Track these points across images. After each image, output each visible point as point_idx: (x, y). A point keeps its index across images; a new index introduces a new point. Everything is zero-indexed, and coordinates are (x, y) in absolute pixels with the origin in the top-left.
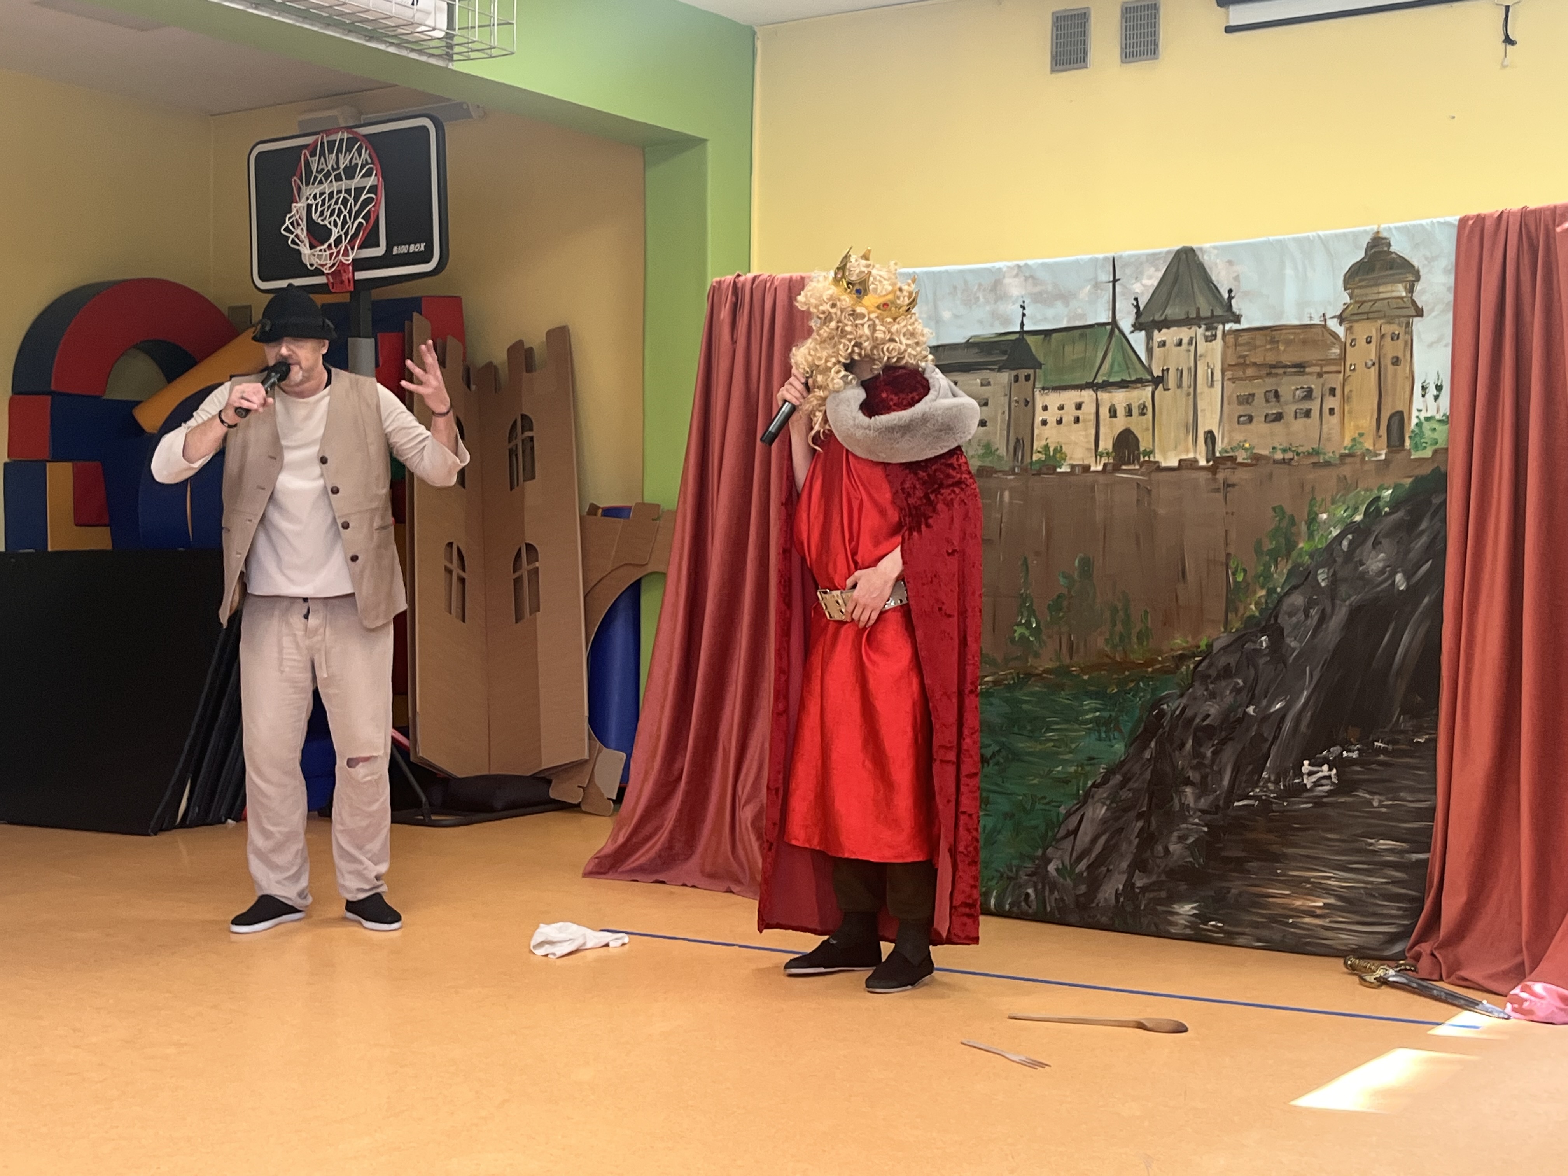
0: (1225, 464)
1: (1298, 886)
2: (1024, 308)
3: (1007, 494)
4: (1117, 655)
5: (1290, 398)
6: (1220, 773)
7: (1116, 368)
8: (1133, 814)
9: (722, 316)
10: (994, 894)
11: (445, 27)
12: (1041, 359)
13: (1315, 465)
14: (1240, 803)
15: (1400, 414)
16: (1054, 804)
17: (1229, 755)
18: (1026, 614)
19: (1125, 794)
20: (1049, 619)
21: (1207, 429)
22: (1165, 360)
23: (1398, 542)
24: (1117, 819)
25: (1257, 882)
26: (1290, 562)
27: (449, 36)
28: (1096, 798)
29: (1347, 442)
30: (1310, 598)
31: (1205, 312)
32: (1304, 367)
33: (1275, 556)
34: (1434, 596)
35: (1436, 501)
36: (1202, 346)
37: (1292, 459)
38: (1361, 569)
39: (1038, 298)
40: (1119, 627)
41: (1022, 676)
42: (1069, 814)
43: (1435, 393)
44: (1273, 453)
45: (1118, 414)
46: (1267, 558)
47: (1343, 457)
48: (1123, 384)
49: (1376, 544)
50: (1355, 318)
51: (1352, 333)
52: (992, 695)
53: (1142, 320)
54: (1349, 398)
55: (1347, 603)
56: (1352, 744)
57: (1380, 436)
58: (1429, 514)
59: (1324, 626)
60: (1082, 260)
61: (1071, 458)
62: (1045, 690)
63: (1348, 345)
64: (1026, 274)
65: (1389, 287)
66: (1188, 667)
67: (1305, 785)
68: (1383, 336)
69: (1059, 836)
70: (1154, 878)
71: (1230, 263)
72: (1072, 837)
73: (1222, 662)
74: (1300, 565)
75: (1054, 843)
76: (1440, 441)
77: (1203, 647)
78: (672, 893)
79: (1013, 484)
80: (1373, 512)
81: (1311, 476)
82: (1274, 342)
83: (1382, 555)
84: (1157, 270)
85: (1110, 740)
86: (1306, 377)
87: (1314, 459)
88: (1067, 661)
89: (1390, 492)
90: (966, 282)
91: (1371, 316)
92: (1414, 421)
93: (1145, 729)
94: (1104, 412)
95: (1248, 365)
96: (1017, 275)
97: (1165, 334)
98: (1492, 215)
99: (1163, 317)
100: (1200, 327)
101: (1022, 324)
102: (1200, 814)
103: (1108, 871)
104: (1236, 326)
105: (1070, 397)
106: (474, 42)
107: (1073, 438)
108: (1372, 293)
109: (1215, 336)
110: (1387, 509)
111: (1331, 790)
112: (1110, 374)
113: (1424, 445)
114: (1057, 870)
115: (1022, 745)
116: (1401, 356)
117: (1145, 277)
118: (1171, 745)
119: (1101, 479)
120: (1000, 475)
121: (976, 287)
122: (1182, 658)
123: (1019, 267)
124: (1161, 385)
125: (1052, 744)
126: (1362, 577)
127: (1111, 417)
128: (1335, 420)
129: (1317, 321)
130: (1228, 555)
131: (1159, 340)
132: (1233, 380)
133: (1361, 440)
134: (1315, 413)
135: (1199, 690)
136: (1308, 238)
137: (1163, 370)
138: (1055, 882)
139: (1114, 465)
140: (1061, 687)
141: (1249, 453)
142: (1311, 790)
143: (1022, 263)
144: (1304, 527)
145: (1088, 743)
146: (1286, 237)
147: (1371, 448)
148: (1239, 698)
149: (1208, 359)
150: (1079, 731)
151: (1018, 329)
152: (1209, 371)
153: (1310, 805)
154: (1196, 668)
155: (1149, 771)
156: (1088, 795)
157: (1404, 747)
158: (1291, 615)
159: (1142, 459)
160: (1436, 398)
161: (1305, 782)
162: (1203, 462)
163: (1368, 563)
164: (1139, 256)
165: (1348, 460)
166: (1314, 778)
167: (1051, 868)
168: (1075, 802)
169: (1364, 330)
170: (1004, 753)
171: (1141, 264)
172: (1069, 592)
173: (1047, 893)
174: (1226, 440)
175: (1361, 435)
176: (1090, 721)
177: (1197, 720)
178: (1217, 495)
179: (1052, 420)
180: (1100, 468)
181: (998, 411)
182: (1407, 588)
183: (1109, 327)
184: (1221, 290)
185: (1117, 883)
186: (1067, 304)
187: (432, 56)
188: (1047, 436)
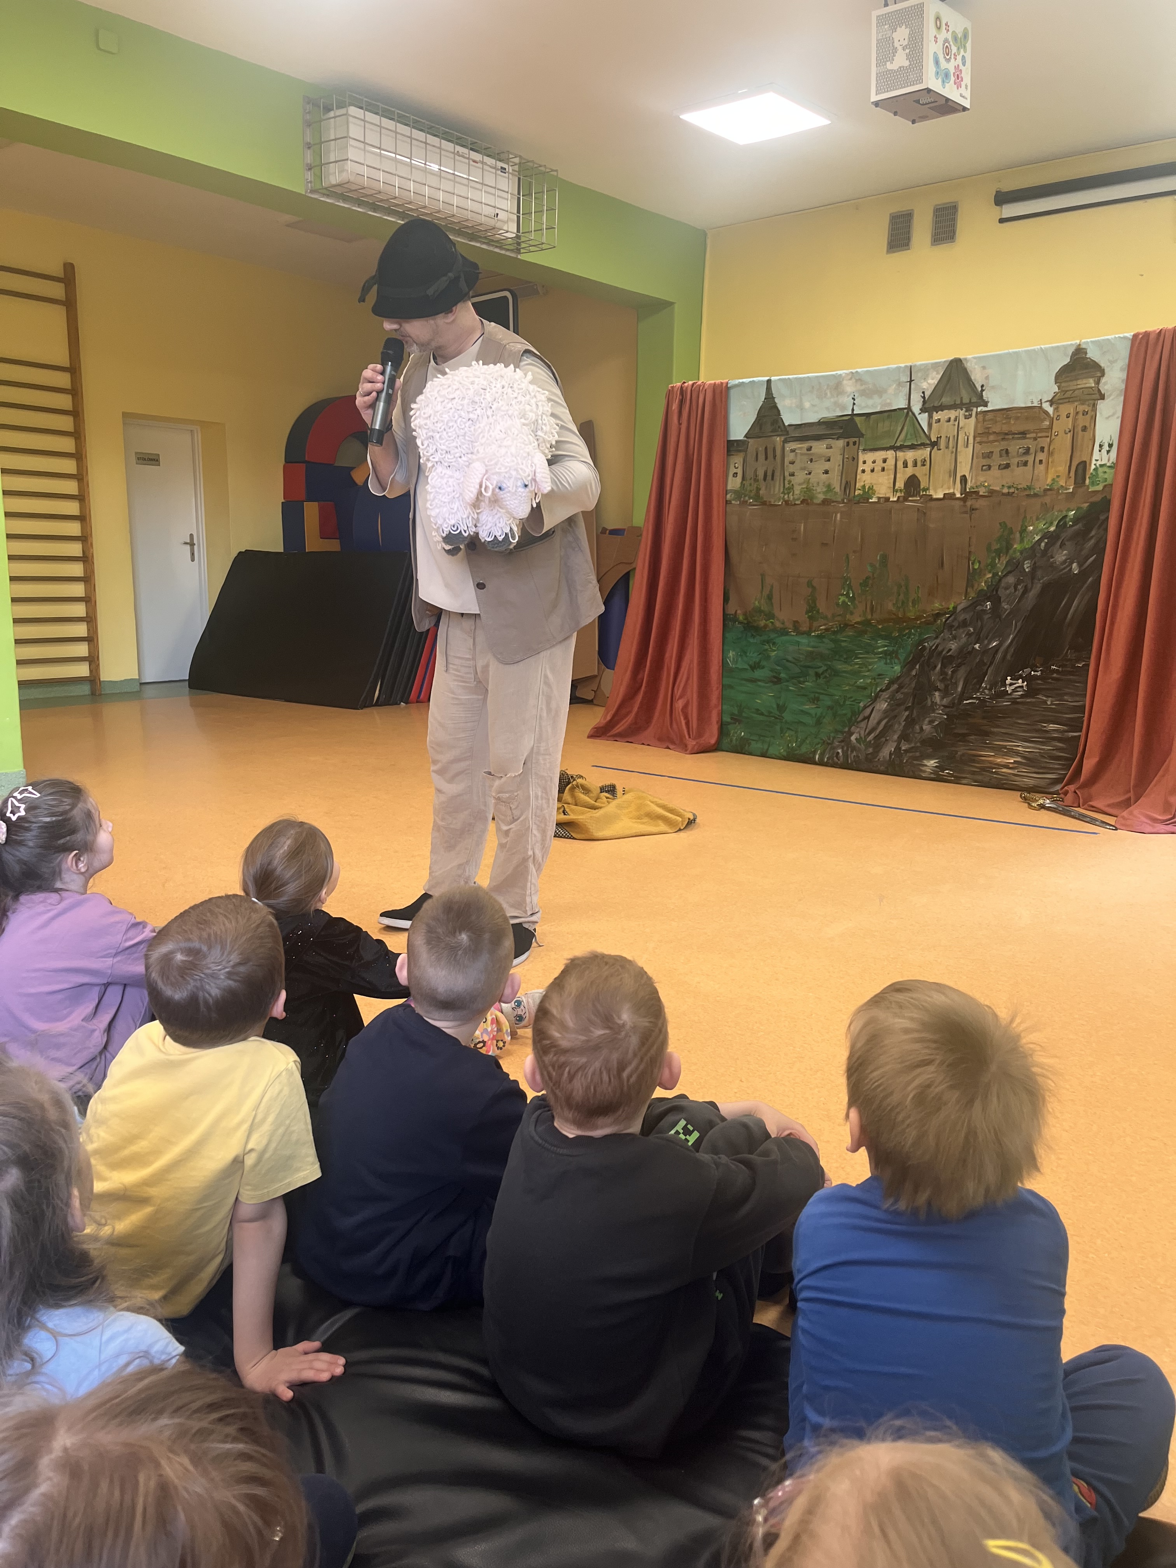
0: (971, 496)
1: (999, 750)
2: (854, 399)
3: (839, 515)
4: (899, 613)
5: (1016, 454)
6: (956, 684)
7: (909, 436)
8: (903, 707)
9: (673, 407)
11: (515, 231)
12: (864, 432)
13: (1028, 496)
14: (968, 702)
15: (1085, 462)
17: (962, 673)
18: (846, 589)
19: (899, 696)
20: (860, 591)
21: (962, 474)
22: (939, 432)
23: (1076, 543)
24: (893, 710)
25: (973, 748)
26: (1008, 556)
27: (518, 237)
28: (882, 698)
29: (1049, 481)
30: (1019, 579)
31: (966, 400)
32: (1026, 434)
33: (998, 553)
34: (1095, 577)
35: (1102, 517)
36: (963, 422)
37: (1014, 493)
38: (1051, 560)
39: (863, 393)
40: (902, 597)
41: (842, 626)
42: (865, 707)
43: (1108, 449)
44: (1002, 489)
45: (908, 466)
46: (994, 554)
47: (1046, 490)
48: (913, 447)
49: (1062, 546)
50: (1061, 401)
51: (1058, 411)
52: (824, 637)
53: (927, 406)
54: (1052, 453)
55: (1041, 581)
56: (1037, 667)
57: (1070, 477)
58: (1096, 526)
59: (1026, 596)
60: (891, 368)
61: (879, 493)
63: (1055, 419)
64: (857, 378)
65: (1084, 381)
66: (941, 621)
68: (1077, 413)
69: (859, 719)
70: (913, 745)
71: (984, 368)
72: (867, 720)
73: (962, 617)
74: (1014, 558)
75: (855, 724)
76: (1108, 480)
77: (951, 609)
78: (636, 748)
79: (843, 509)
80: (1062, 525)
81: (1024, 504)
82: (1008, 418)
83: (1065, 552)
84: (938, 373)
86: (1026, 440)
87: (1027, 493)
88: (869, 617)
89: (1074, 512)
90: (820, 383)
91: (1071, 400)
92: (1093, 467)
93: (913, 657)
94: (900, 464)
95: (990, 433)
96: (851, 379)
97: (940, 414)
98: (1155, 331)
99: (940, 404)
100: (962, 410)
101: (853, 410)
102: (942, 708)
103: (886, 740)
104: (984, 409)
105: (881, 455)
106: (532, 241)
107: (880, 481)
108: (1072, 385)
109: (971, 415)
110: (1071, 523)
112: (905, 441)
113: (1098, 482)
114: (856, 739)
115: (840, 666)
116: (1087, 425)
117: (930, 378)
118: (929, 667)
119: (897, 506)
120: (835, 504)
121: (826, 387)
122: (938, 616)
123: (852, 373)
124: (936, 447)
125: (857, 666)
126: (1052, 565)
127: (904, 467)
128: (1042, 467)
129: (1035, 404)
130: (970, 552)
131: (936, 418)
132: (980, 443)
133: (1057, 479)
134: (1030, 463)
135: (946, 634)
136: (1034, 350)
137: (938, 437)
138: (854, 746)
139: (904, 497)
140: (865, 632)
141: (987, 489)
142: (1011, 694)
143: (854, 371)
144: (1018, 535)
145: (879, 666)
146: (1021, 350)
147: (1064, 485)
148: (970, 639)
149: (966, 430)
151: (850, 413)
152: (966, 437)
154: (946, 621)
155: (914, 682)
156: (877, 696)
157: (1069, 669)
158: (1006, 589)
159: (922, 494)
160: (1108, 452)
162: (958, 495)
163: (1056, 557)
164: (927, 365)
165: (1049, 493)
166: (1013, 687)
167: (853, 738)
169: (1065, 409)
170: (829, 671)
171: (928, 369)
172: (873, 575)
173: (849, 753)
174: (973, 481)
175: (1058, 476)
176: (881, 653)
177: (944, 653)
178: (966, 515)
179: (868, 470)
180: (895, 499)
181: (835, 465)
182: (1079, 572)
183: (905, 411)
184: (977, 386)
185: (891, 747)
186: (881, 397)
187: (508, 250)
188: (864, 480)
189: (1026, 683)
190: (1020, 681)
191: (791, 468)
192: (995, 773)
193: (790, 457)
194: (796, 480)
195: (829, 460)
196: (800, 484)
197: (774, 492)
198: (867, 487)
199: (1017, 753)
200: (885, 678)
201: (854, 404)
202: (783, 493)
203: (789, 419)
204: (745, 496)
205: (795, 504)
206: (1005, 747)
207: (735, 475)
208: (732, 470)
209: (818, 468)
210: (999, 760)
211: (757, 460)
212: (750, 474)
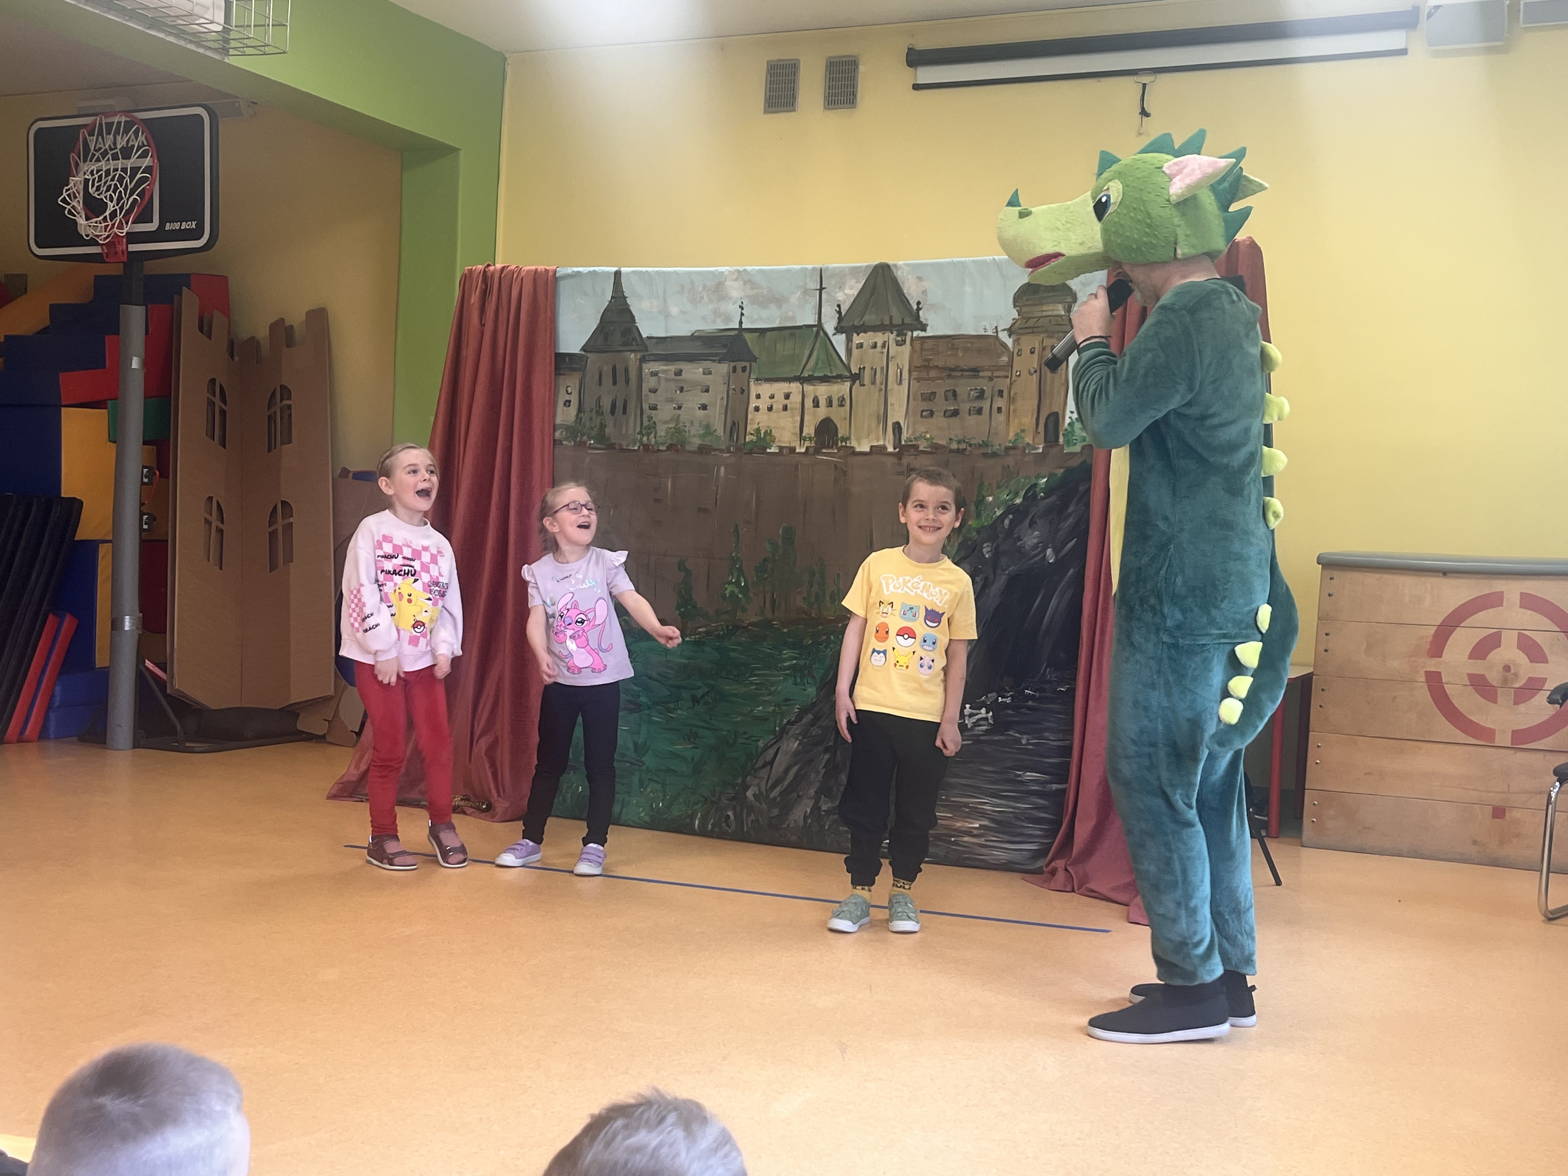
0: (909, 451)
2: (742, 309)
3: (722, 469)
4: (813, 611)
5: (966, 397)
7: (821, 364)
8: (821, 748)
9: (472, 301)
10: (699, 816)
11: (222, 22)
12: (756, 353)
13: (985, 455)
15: (1057, 414)
16: (753, 739)
18: (736, 574)
19: (815, 731)
20: (755, 579)
21: (895, 421)
22: (862, 362)
23: (1050, 523)
24: (807, 752)
26: (961, 537)
27: (226, 31)
28: (791, 733)
29: (1011, 436)
30: (976, 568)
31: (897, 321)
32: (978, 371)
34: (1077, 569)
35: (1082, 488)
36: (893, 349)
37: (966, 449)
38: (1019, 544)
39: (755, 300)
40: (815, 588)
41: (730, 628)
42: (767, 748)
44: (950, 443)
45: (820, 405)
47: (1007, 449)
48: (825, 379)
49: (1032, 524)
50: (1022, 331)
51: (1019, 344)
52: (703, 643)
53: (843, 324)
54: (1014, 399)
55: (1007, 572)
56: (1006, 691)
57: (1039, 433)
58: (1075, 500)
59: (987, 591)
60: (794, 269)
61: (779, 441)
62: (749, 640)
63: (1015, 354)
64: (746, 279)
65: (1051, 307)
67: (966, 725)
68: (1044, 349)
69: (758, 765)
71: (920, 279)
72: (769, 767)
74: (970, 539)
75: (752, 772)
79: (728, 461)
80: (1031, 496)
81: (980, 465)
82: (954, 348)
83: (1036, 533)
84: (858, 281)
85: (804, 685)
86: (979, 380)
87: (983, 451)
88: (769, 616)
89: (1045, 480)
90: (692, 283)
91: (1034, 330)
92: (1068, 421)
94: (809, 403)
95: (932, 368)
96: (736, 280)
97: (862, 338)
99: (861, 323)
100: (892, 333)
101: (741, 323)
103: (799, 796)
104: (922, 334)
105: (780, 388)
106: (250, 38)
107: (781, 423)
108: (1036, 311)
109: (904, 341)
110: (1042, 494)
111: (987, 730)
112: (814, 369)
113: (1074, 441)
114: (754, 795)
115: (729, 687)
117: (847, 287)
119: (806, 460)
120: (717, 452)
121: (701, 288)
123: (739, 271)
124: (858, 382)
125: (754, 687)
126: (1019, 550)
127: (814, 407)
128: (1001, 418)
129: (990, 333)
131: (858, 342)
132: (918, 380)
133: (1022, 435)
134: (986, 410)
136: (985, 261)
137: (860, 369)
138: (752, 806)
139: (815, 448)
140: (764, 638)
141: (929, 442)
142: (972, 729)
143: (741, 269)
144: (973, 508)
145: (785, 687)
146: (967, 259)
147: (1031, 442)
149: (898, 361)
150: (779, 676)
151: (738, 327)
152: (899, 370)
153: (970, 742)
156: (783, 731)
157: (1049, 694)
159: (840, 444)
161: (967, 722)
162: (890, 449)
163: (1025, 539)
164: (843, 268)
165: (1012, 452)
166: (974, 719)
167: (749, 793)
168: (772, 737)
169: (1030, 342)
170: (712, 694)
171: (845, 275)
172: (774, 555)
173: (744, 816)
175: (1023, 431)
176: (788, 668)
179: (763, 407)
180: (803, 450)
181: (717, 397)
182: (1056, 560)
183: (815, 329)
184: (911, 302)
185: (805, 807)
186: (780, 307)
187: (209, 48)
188: (758, 421)
189: (991, 714)
190: (983, 710)
191: (652, 399)
192: (955, 843)
193: (651, 382)
194: (658, 416)
195: (707, 391)
196: (665, 422)
197: (627, 431)
198: (762, 432)
199: (983, 814)
200: (795, 705)
201: (742, 314)
202: (640, 433)
203: (648, 327)
204: (582, 435)
205: (659, 450)
206: (966, 805)
207: (567, 403)
208: (562, 397)
209: (692, 400)
210: (958, 824)
211: (600, 384)
212: (589, 403)
